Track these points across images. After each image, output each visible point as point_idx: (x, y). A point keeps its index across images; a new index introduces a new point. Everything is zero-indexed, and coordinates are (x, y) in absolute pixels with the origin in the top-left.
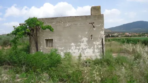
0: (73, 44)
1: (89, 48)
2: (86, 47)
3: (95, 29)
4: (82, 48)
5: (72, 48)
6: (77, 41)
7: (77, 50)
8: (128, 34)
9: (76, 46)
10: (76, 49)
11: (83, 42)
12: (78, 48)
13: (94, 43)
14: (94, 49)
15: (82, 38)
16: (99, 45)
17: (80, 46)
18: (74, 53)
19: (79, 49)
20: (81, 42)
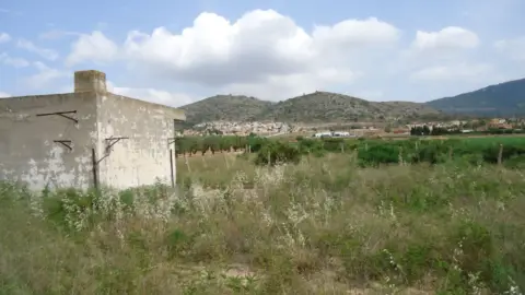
0: (32, 162)
1: (67, 172)
2: (60, 169)
3: (78, 126)
4: (52, 172)
5: (32, 171)
6: (41, 155)
7: (41, 177)
8: (502, 121)
9: (39, 167)
10: (39, 173)
11: (53, 157)
12: (43, 170)
13: (77, 159)
14: (77, 173)
15: (50, 148)
16: (87, 163)
17: (46, 166)
18: (35, 182)
19: (45, 174)
20: (48, 157)
